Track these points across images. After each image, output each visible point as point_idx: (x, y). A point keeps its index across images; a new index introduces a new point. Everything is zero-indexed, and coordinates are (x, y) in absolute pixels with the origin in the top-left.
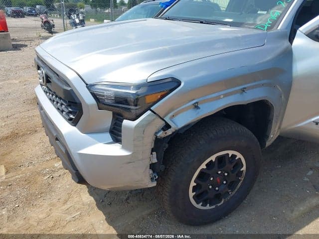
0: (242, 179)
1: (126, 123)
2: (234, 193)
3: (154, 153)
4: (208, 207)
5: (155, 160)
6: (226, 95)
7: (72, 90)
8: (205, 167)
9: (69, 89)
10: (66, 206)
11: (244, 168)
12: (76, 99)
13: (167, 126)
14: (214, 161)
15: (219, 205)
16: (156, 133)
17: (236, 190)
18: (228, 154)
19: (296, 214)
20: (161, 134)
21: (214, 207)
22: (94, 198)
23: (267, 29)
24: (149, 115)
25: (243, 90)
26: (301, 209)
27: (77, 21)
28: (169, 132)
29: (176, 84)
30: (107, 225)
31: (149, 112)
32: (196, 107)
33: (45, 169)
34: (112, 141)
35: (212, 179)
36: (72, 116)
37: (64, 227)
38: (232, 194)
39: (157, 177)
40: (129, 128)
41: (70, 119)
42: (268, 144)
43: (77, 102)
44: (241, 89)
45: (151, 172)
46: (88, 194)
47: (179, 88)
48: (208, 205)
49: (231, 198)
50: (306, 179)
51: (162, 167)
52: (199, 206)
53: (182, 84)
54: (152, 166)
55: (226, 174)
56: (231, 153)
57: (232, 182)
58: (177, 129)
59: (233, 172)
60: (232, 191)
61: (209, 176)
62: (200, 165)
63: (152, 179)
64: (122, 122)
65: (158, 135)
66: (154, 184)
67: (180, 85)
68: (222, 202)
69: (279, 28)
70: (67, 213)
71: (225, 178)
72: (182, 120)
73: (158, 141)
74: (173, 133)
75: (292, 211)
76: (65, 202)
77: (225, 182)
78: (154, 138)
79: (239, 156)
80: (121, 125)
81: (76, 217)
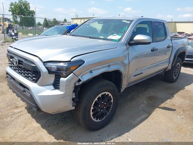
0: (112, 106)
1: (62, 79)
2: (109, 113)
3: (74, 93)
4: (98, 121)
5: (74, 97)
6: (102, 68)
7: (36, 66)
8: (97, 100)
9: (34, 65)
10: (24, 129)
11: (112, 101)
12: (38, 70)
13: (80, 80)
14: (100, 97)
15: (103, 119)
16: (75, 83)
17: (110, 112)
18: (106, 94)
19: (136, 122)
20: (77, 84)
21: (101, 120)
22: (40, 124)
23: (118, 41)
24: (72, 75)
25: (109, 66)
26: (138, 120)
27: (13, 34)
28: (81, 83)
29: (83, 62)
30: (48, 135)
31: (72, 74)
32: (91, 72)
33: (9, 113)
34: (54, 89)
35: (100, 106)
36: (34, 78)
37: (26, 138)
38: (108, 113)
39: (75, 104)
40: (63, 82)
41: (34, 80)
42: (122, 91)
43: (39, 71)
44: (108, 65)
45: (73, 102)
46: (36, 123)
47: (84, 64)
48: (98, 119)
49: (108, 115)
50: (140, 108)
51: (77, 100)
52: (95, 120)
53: (85, 62)
54: (73, 99)
55: (105, 103)
56: (107, 93)
57: (108, 107)
58: (84, 81)
59: (108, 102)
60: (108, 112)
61: (98, 104)
62: (95, 99)
63: (73, 106)
64: (60, 79)
65: (76, 84)
66: (74, 108)
67: (84, 63)
68: (104, 117)
69: (122, 41)
70: (26, 133)
71: (105, 106)
72: (86, 78)
73: (76, 87)
74: (82, 83)
75: (135, 121)
76: (24, 128)
77: (105, 108)
78: (74, 86)
79: (110, 95)
80: (60, 80)
81: (32, 134)
